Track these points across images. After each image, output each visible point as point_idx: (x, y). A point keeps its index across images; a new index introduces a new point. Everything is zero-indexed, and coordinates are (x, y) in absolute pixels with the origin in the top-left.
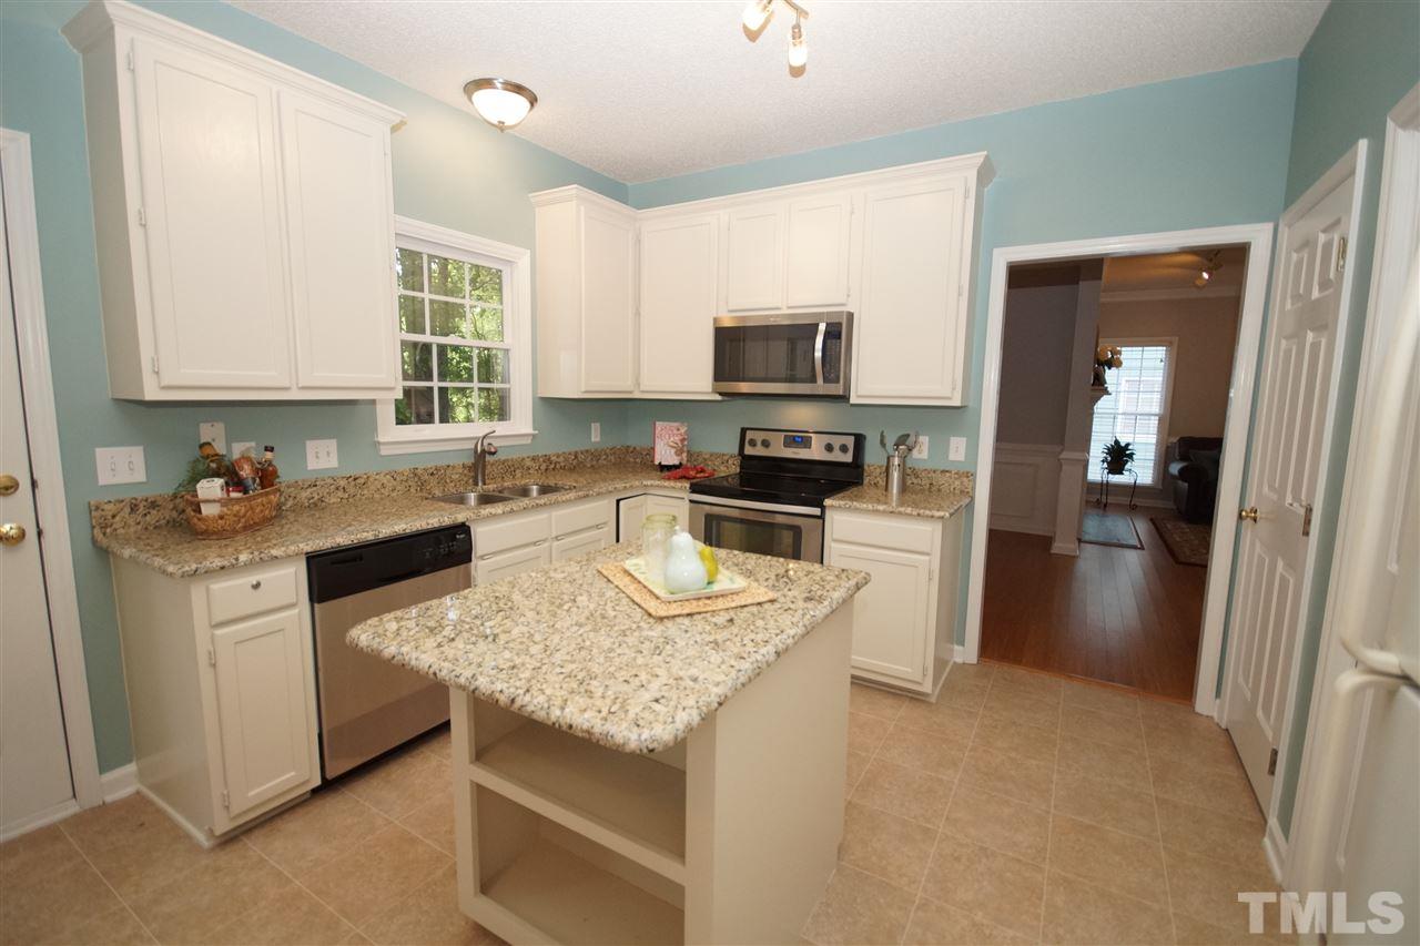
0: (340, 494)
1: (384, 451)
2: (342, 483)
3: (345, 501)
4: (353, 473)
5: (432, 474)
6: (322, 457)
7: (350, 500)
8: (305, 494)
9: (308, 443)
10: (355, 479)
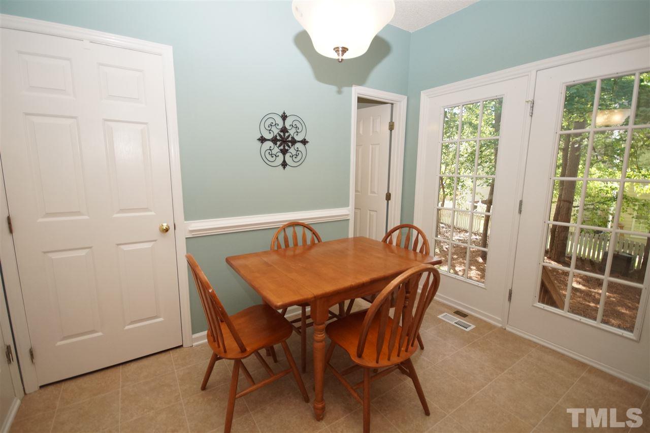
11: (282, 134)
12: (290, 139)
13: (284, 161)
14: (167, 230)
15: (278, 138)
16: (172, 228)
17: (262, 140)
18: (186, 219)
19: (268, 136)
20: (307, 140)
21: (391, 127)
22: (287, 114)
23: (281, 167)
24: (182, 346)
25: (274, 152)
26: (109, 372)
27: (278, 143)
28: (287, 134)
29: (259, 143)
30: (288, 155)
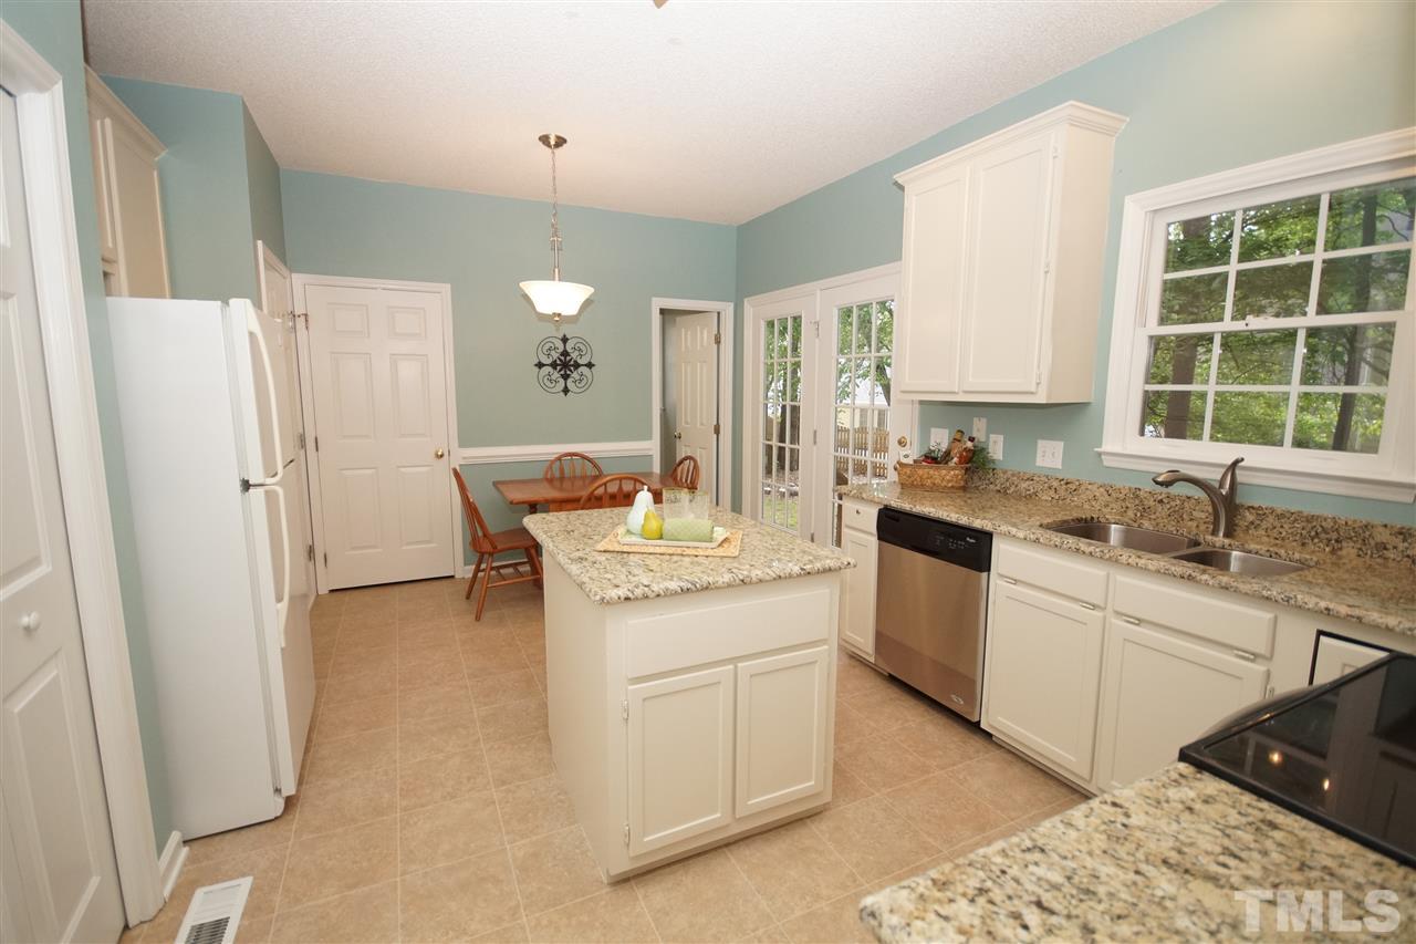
0: (1052, 493)
1: (1107, 461)
2: (1055, 484)
3: (1055, 501)
4: (1068, 476)
5: (1161, 501)
6: (1049, 456)
7: (1060, 502)
8: (1024, 485)
9: (1041, 443)
10: (1067, 483)
11: (562, 358)
12: (572, 363)
13: (566, 387)
14: (442, 456)
15: (558, 362)
16: (446, 454)
17: (540, 365)
18: (460, 446)
19: (546, 360)
20: (593, 362)
21: (718, 341)
22: (568, 336)
23: (562, 394)
24: (452, 577)
25: (553, 377)
26: (389, 589)
27: (559, 368)
28: (568, 358)
29: (537, 369)
30: (569, 381)
